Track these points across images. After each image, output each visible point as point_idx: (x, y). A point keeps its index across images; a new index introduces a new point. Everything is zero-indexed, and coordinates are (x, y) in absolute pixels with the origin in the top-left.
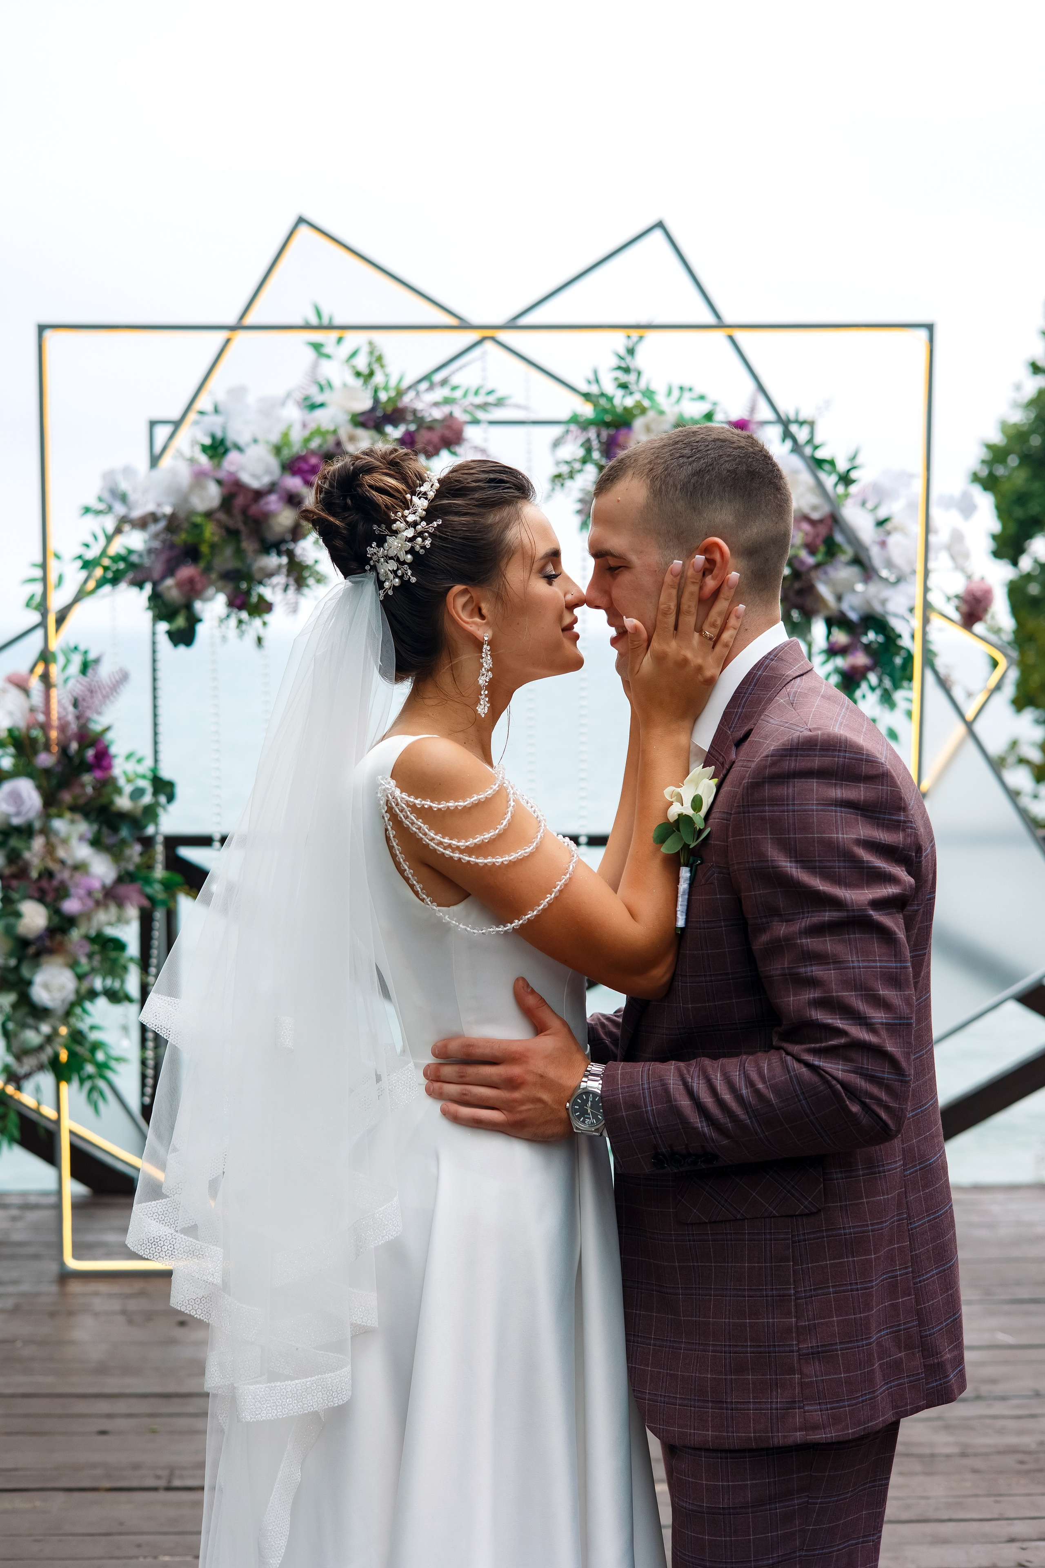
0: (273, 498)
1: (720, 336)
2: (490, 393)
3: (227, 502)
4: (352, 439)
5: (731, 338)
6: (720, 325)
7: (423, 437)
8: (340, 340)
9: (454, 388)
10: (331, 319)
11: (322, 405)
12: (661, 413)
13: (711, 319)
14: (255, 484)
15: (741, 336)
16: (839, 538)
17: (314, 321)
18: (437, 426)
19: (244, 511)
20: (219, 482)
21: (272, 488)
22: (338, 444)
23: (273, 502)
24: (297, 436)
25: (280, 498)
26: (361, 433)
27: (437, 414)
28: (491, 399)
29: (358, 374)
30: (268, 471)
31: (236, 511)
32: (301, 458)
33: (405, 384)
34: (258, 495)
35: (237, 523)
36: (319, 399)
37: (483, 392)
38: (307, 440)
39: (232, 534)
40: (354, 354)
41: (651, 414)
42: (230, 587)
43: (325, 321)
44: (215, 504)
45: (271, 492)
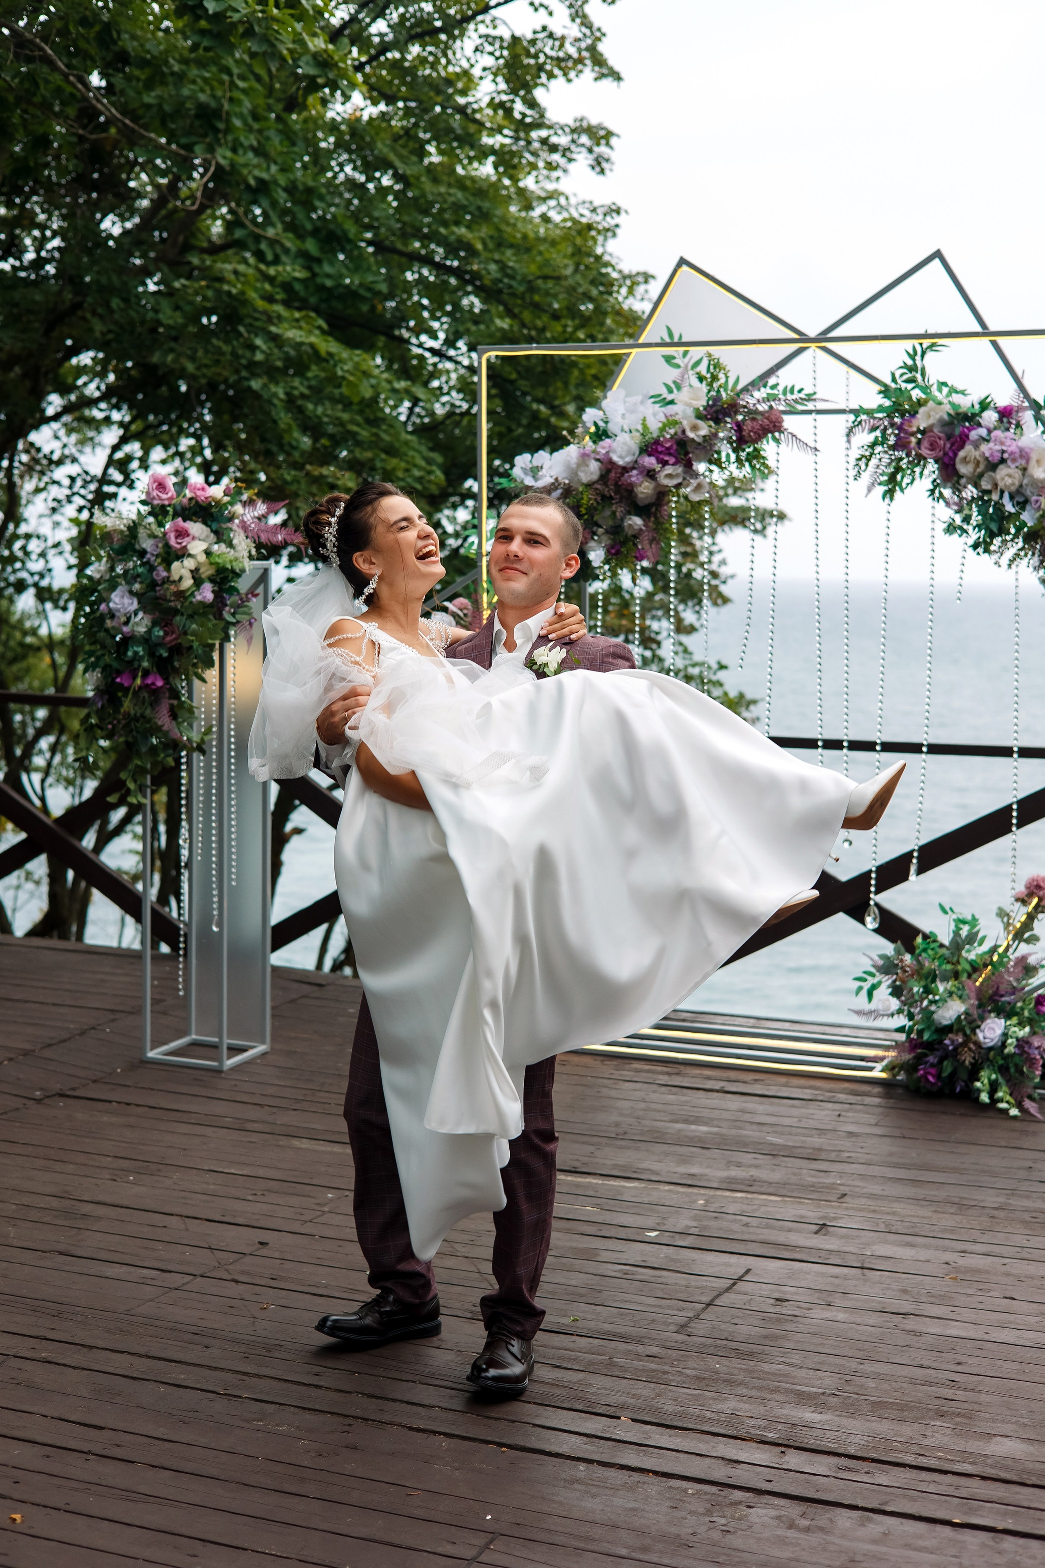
0: (635, 472)
1: (986, 340)
2: (800, 391)
3: (603, 478)
4: (695, 428)
5: (995, 344)
6: (986, 332)
7: (748, 426)
8: (685, 353)
9: (773, 387)
10: (681, 337)
11: (672, 402)
12: (940, 403)
13: (978, 328)
14: (621, 463)
15: (1001, 340)
17: (668, 340)
18: (759, 417)
19: (616, 484)
20: (598, 460)
21: (635, 465)
22: (684, 432)
23: (634, 476)
24: (654, 426)
25: (640, 472)
26: (700, 423)
27: (761, 408)
28: (802, 395)
29: (701, 379)
30: (629, 452)
31: (610, 482)
32: (657, 442)
33: (740, 387)
34: (625, 470)
35: (609, 491)
36: (670, 397)
37: (796, 389)
38: (662, 430)
39: (606, 499)
40: (698, 363)
41: (931, 403)
43: (676, 340)
44: (595, 477)
45: (633, 468)
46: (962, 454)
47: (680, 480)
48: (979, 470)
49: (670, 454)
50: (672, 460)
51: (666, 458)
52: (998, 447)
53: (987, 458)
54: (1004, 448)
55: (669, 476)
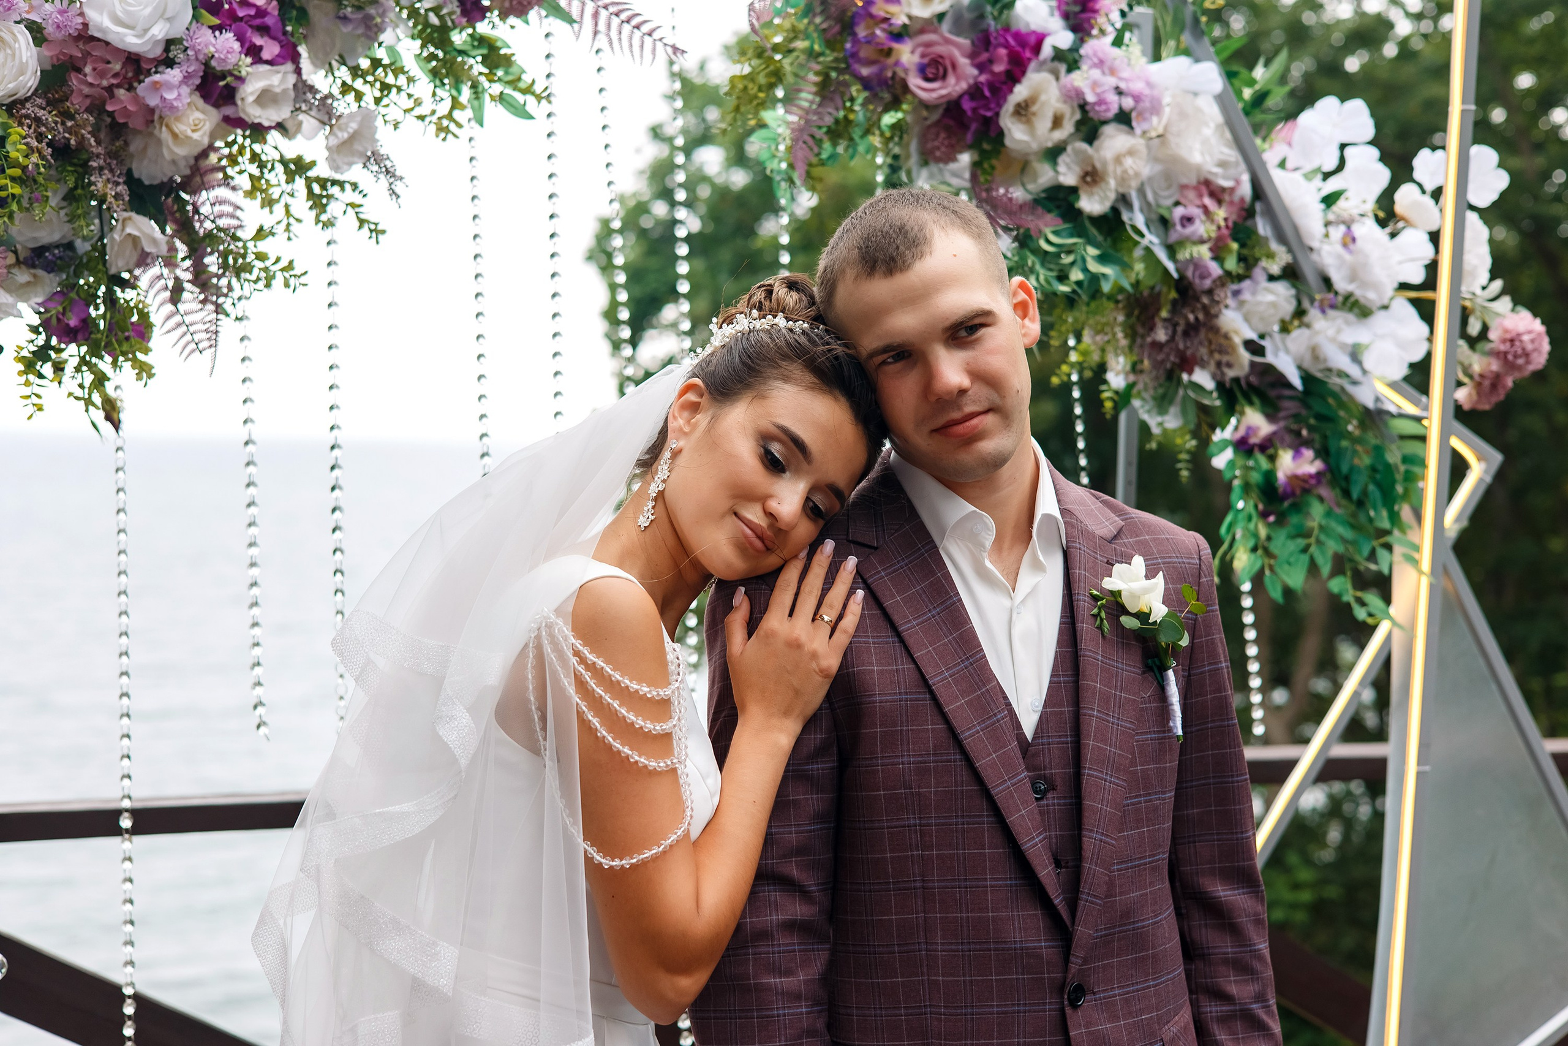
0: (173, 75)
3: (54, 82)
14: (132, 41)
16: (1262, 227)
19: (97, 108)
20: (36, 31)
23: (171, 88)
25: (187, 77)
31: (75, 103)
34: (137, 66)
39: (69, 156)
42: (51, 283)
44: (30, 80)
45: (170, 63)
46: (1020, 92)
47: (282, 113)
48: (1059, 135)
49: (264, 30)
50: (271, 49)
51: (258, 41)
52: (1111, 81)
53: (1083, 106)
54: (1123, 86)
55: (266, 98)
